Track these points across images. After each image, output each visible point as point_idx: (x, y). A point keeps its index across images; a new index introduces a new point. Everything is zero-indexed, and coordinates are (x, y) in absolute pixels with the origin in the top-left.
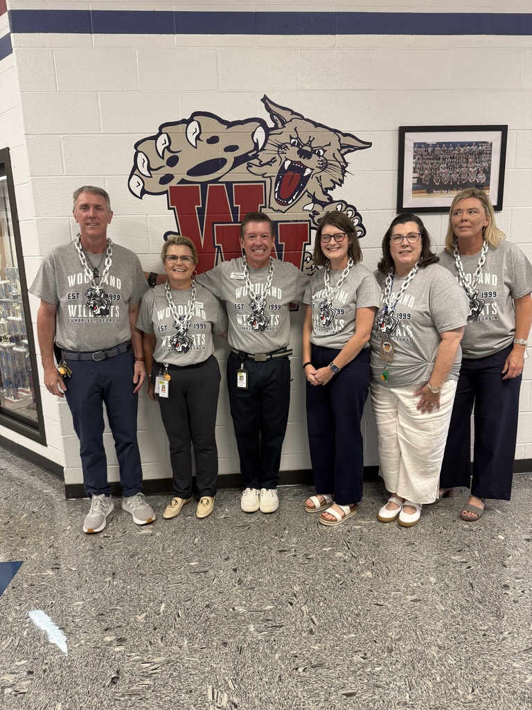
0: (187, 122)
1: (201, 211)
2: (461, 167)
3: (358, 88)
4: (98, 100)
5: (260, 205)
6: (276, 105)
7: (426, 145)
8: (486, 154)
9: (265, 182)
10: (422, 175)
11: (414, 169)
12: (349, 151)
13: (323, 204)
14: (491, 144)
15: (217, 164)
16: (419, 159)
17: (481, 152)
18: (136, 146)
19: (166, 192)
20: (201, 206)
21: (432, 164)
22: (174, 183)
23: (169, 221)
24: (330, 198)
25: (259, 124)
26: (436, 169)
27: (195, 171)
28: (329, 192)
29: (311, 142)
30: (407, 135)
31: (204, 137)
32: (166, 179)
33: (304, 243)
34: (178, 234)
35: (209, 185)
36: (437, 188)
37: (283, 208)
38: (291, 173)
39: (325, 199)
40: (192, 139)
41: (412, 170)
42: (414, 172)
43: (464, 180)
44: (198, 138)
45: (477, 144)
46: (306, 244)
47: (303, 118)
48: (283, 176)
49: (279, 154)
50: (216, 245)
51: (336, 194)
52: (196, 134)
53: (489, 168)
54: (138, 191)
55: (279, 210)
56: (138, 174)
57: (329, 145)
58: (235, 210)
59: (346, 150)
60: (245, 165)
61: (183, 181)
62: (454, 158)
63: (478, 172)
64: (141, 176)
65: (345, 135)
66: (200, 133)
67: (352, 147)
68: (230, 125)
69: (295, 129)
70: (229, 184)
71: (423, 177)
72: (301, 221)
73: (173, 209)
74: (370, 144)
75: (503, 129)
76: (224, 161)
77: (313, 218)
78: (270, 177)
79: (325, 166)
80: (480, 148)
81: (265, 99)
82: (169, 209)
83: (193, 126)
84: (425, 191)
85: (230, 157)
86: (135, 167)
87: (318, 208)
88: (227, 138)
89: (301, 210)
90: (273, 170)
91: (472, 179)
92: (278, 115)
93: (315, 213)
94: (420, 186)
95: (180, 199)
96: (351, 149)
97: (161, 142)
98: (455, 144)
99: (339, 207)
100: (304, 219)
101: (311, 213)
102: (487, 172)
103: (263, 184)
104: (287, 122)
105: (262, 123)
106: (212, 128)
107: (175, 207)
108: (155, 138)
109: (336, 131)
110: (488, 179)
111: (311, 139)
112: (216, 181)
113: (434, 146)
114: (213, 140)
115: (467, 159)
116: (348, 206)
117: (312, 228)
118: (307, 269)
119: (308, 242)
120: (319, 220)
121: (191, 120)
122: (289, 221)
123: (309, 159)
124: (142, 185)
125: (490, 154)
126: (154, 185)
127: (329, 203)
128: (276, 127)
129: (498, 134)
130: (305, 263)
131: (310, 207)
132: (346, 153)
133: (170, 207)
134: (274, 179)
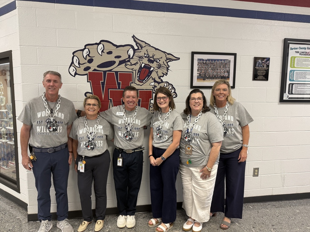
0: (98, 44)
1: (103, 84)
2: (217, 70)
3: (174, 35)
4: (56, 32)
5: (130, 82)
6: (138, 39)
7: (203, 60)
8: (228, 65)
9: (133, 72)
10: (201, 72)
11: (198, 70)
12: (170, 61)
13: (159, 83)
14: (230, 61)
15: (111, 63)
16: (200, 66)
17: (226, 63)
18: (73, 53)
19: (87, 74)
20: (103, 81)
21: (205, 68)
22: (90, 71)
23: (87, 87)
24: (162, 81)
25: (131, 47)
26: (207, 70)
27: (101, 66)
28: (161, 78)
29: (154, 56)
30: (195, 55)
31: (105, 51)
32: (87, 69)
33: (150, 99)
34: (92, 93)
35: (107, 72)
36: (208, 78)
37: (141, 84)
38: (144, 69)
39: (159, 81)
40: (100, 52)
41: (197, 70)
42: (198, 71)
43: (219, 75)
44: (102, 51)
45: (224, 60)
46: (151, 100)
47: (150, 46)
48: (141, 70)
49: (139, 61)
50: (110, 99)
51: (164, 79)
52: (102, 50)
53: (229, 70)
54: (73, 74)
55: (139, 85)
56: (74, 66)
57: (162, 58)
58: (119, 84)
59: (169, 60)
60: (124, 64)
61: (95, 70)
62: (214, 66)
63: (225, 72)
64: (75, 67)
65: (168, 54)
66: (104, 49)
67: (171, 59)
68: (117, 47)
69: (147, 50)
70: (117, 72)
71: (201, 73)
72: (149, 90)
73: (90, 82)
74: (179, 59)
75: (235, 55)
76: (114, 62)
77: (154, 89)
78: (135, 70)
79: (159, 67)
80: (225, 62)
81: (133, 37)
82: (88, 82)
83: (101, 46)
84: (202, 79)
85: (117, 61)
86: (73, 63)
87: (156, 84)
88: (116, 52)
89: (148, 85)
90: (137, 67)
91: (222, 74)
92: (139, 44)
93: (155, 86)
94: (200, 77)
95: (93, 78)
96: (171, 60)
97: (85, 52)
98: (215, 60)
99: (166, 84)
100: (150, 89)
101: (153, 87)
102: (228, 72)
103: (132, 73)
104: (143, 47)
105: (132, 47)
106: (109, 47)
107: (91, 81)
108: (83, 50)
109: (164, 52)
110: (229, 75)
111: (154, 55)
112: (110, 70)
113: (206, 60)
114: (110, 53)
115: (220, 66)
116: (169, 84)
117: (153, 93)
118: (151, 110)
119: (152, 99)
120: (156, 90)
121: (100, 43)
122: (143, 89)
123: (153, 63)
124: (75, 70)
125: (230, 65)
126: (81, 71)
127: (161, 83)
128: (138, 49)
129: (233, 56)
130: (150, 108)
131: (153, 84)
132: (169, 62)
133: (88, 81)
134: (137, 71)
